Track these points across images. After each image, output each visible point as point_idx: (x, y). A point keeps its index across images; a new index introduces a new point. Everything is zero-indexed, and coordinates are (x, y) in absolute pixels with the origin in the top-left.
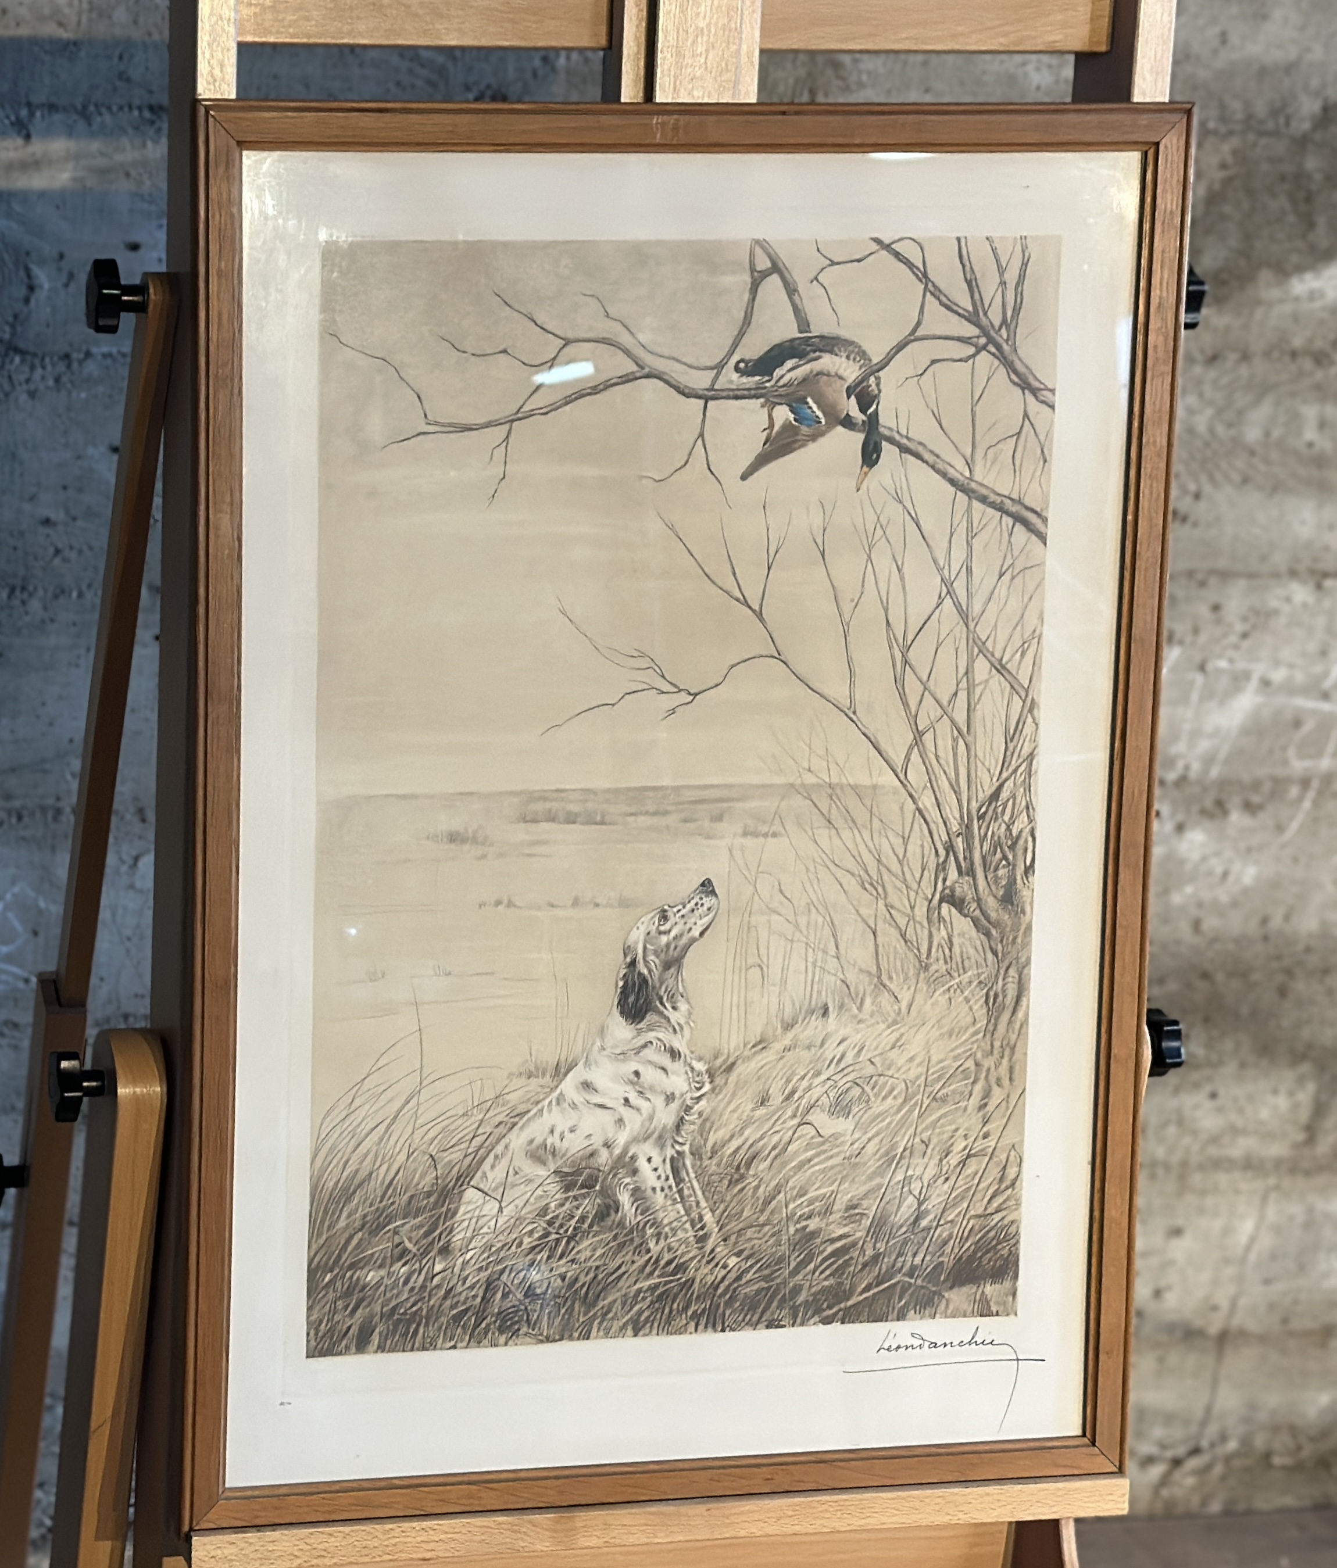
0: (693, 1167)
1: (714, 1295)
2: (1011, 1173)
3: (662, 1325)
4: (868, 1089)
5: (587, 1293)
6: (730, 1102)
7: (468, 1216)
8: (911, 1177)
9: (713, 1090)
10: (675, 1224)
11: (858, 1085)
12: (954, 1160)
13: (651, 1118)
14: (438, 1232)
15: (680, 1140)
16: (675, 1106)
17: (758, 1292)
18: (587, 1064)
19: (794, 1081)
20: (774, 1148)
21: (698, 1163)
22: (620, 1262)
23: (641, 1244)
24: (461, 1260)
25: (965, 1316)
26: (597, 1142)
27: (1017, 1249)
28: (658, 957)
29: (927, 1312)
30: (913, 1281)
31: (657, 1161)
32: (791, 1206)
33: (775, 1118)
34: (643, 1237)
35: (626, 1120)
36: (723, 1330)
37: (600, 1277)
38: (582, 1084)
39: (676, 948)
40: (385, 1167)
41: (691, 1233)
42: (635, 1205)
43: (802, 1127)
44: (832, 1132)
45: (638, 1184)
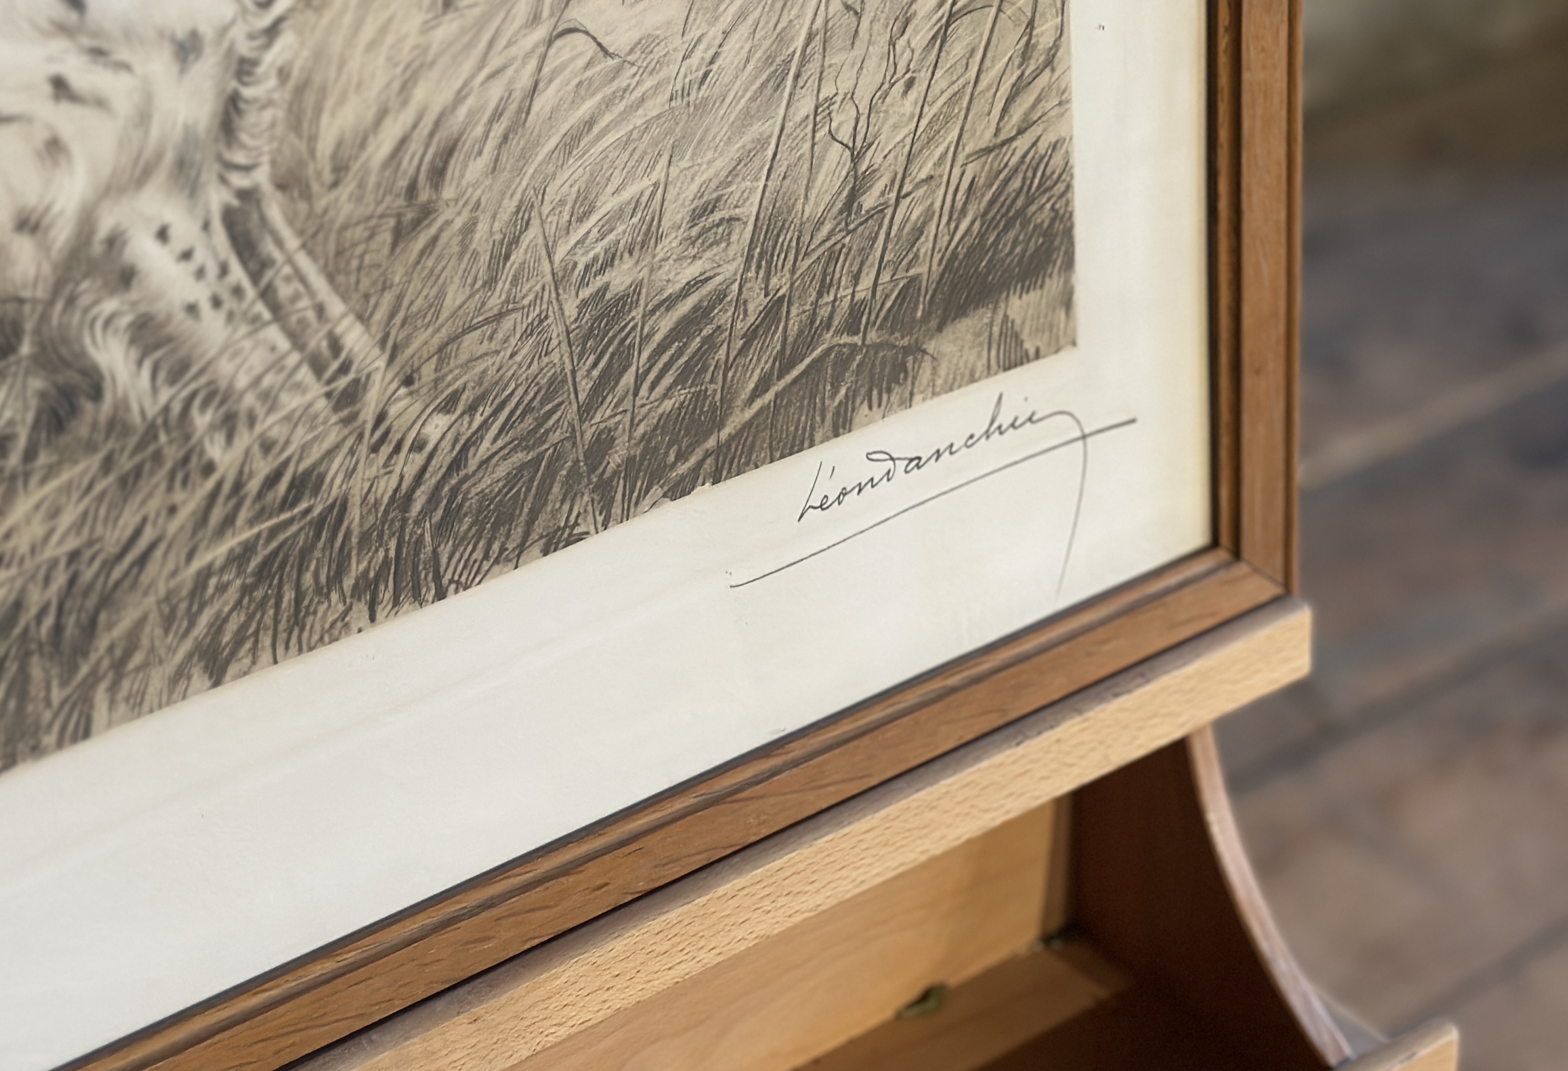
0: (290, 222)
1: (404, 521)
2: (1045, 34)
3: (282, 636)
5: (58, 629)
6: (357, 26)
8: (830, 100)
10: (267, 381)
12: (919, 36)
15: (240, 158)
16: (205, 66)
17: (511, 479)
20: (497, 115)
21: (303, 207)
22: (136, 520)
23: (186, 460)
25: (973, 380)
27: (1068, 203)
29: (895, 398)
30: (857, 339)
31: (184, 232)
32: (560, 253)
33: (486, 37)
34: (187, 437)
36: (441, 595)
37: (88, 574)
41: (316, 389)
42: (147, 363)
43: (559, 43)
44: (635, 35)
45: (143, 308)
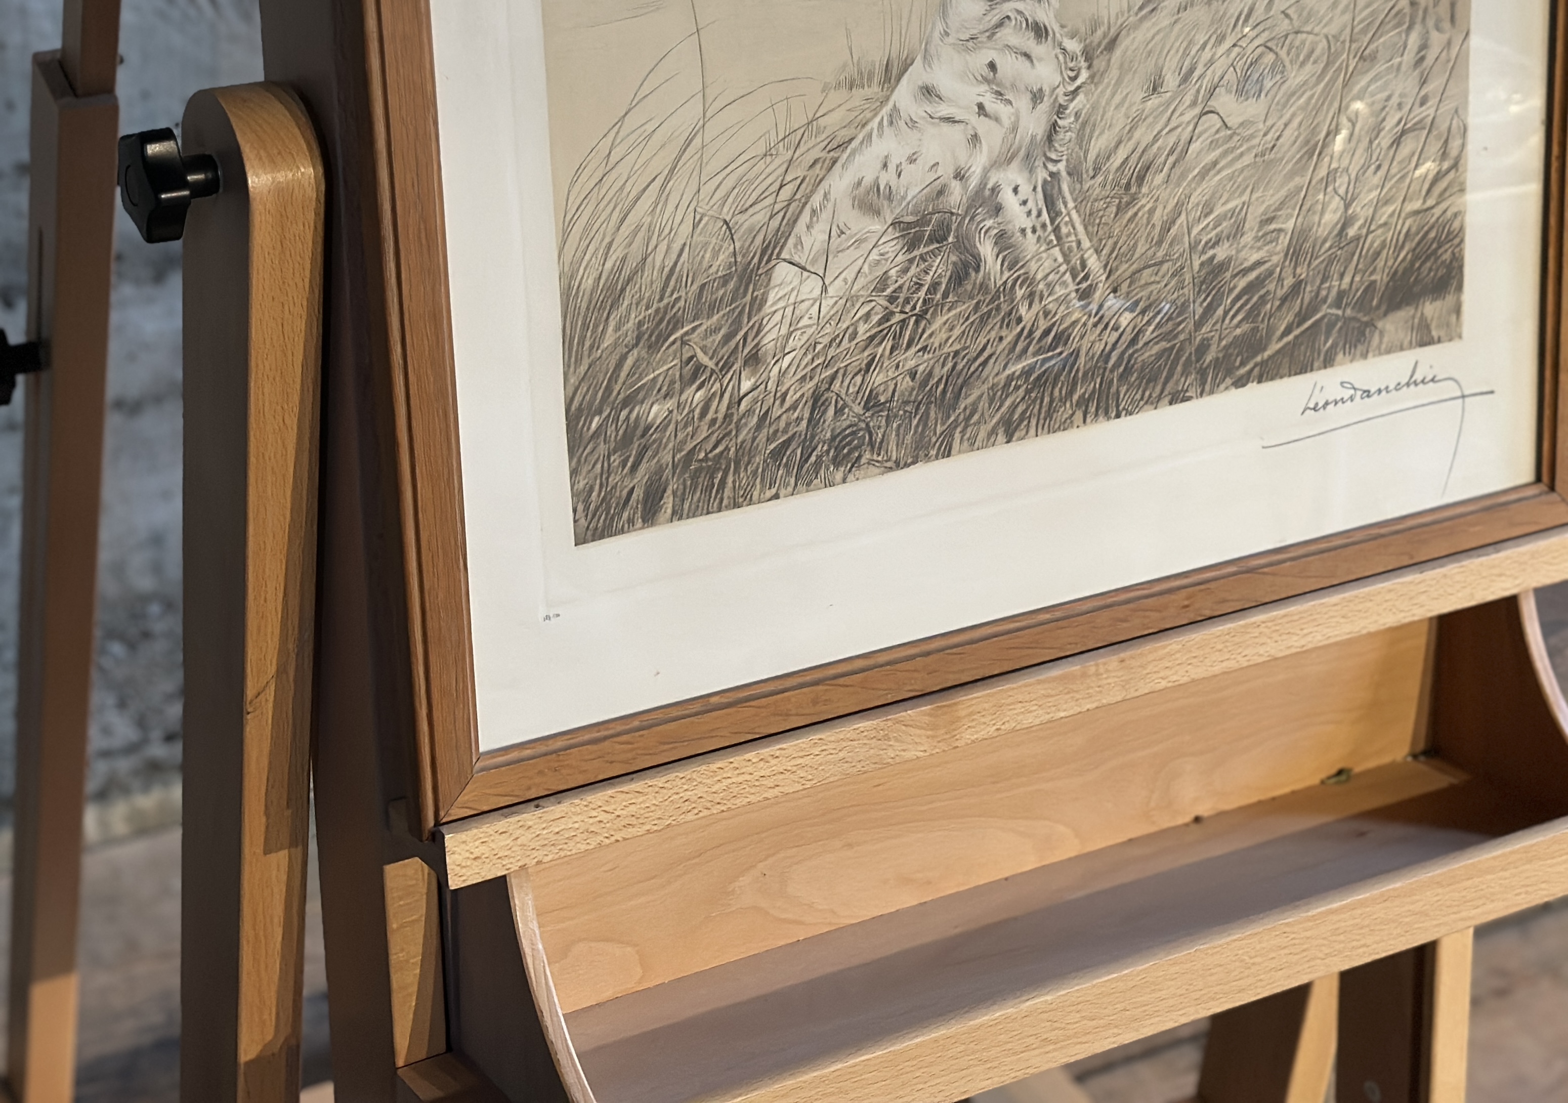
1: (1105, 369)
2: (1454, 148)
3: (1041, 422)
4: (1283, 53)
5: (944, 391)
6: (1113, 95)
7: (781, 304)
8: (1336, 170)
9: (1092, 77)
10: (1051, 277)
11: (1271, 49)
12: (1385, 140)
13: (1014, 129)
14: (742, 333)
15: (1053, 156)
16: (1044, 106)
17: (1159, 356)
18: (927, 58)
19: (1193, 52)
20: (1171, 152)
21: (1078, 186)
22: (985, 341)
23: (1010, 313)
24: (776, 370)
25: (1402, 349)
26: (946, 171)
27: (1461, 250)
29: (1358, 352)
30: (1340, 312)
31: (1025, 190)
32: (1195, 232)
33: (1172, 107)
34: (1012, 300)
35: (980, 133)
36: (1118, 416)
37: (959, 367)
38: (921, 88)
40: (663, 247)
41: (1072, 287)
42: (1001, 256)
43: (1204, 118)
44: (1241, 120)
45: (1002, 227)
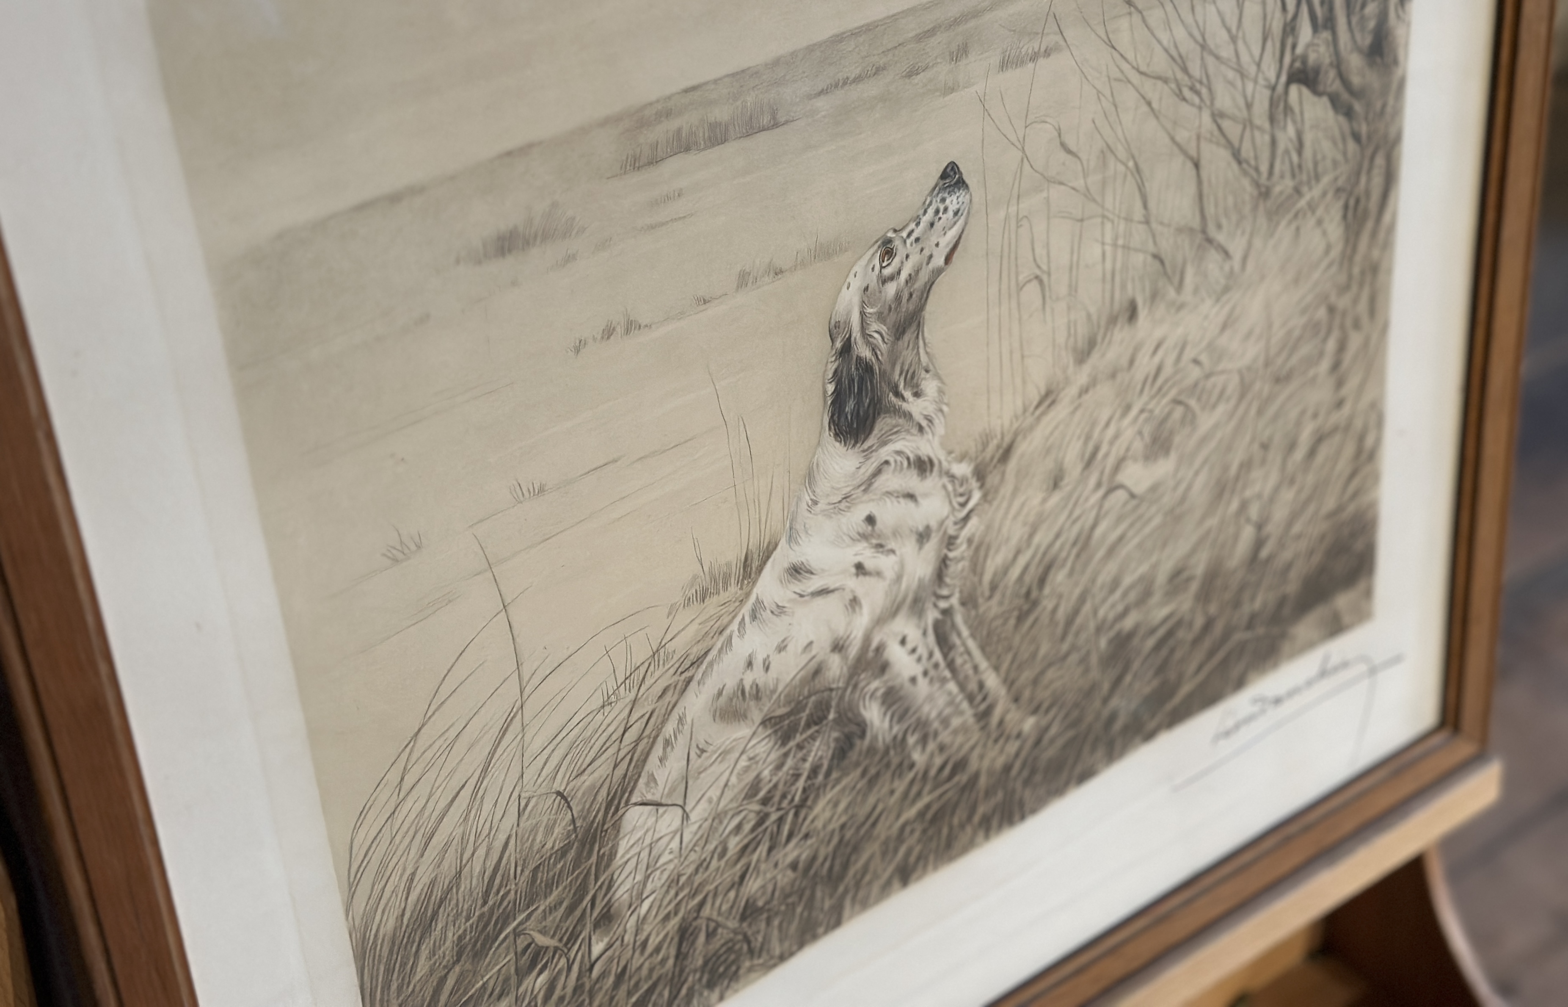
0: (966, 622)
1: (1008, 780)
2: (1369, 442)
3: (940, 854)
4: (1192, 403)
5: (832, 867)
6: (1009, 506)
8: (1248, 499)
10: (945, 712)
11: (1180, 403)
15: (945, 592)
16: (932, 544)
18: (792, 539)
19: (1096, 433)
21: (973, 613)
22: (875, 800)
23: (902, 763)
24: (634, 918)
25: (1313, 646)
26: (821, 648)
27: (1374, 537)
28: (884, 322)
29: (1269, 665)
32: (1101, 613)
36: (1023, 818)
37: (848, 835)
39: (911, 295)
41: (969, 712)
42: (889, 713)
43: (1110, 496)
44: (1149, 484)
45: (890, 684)
